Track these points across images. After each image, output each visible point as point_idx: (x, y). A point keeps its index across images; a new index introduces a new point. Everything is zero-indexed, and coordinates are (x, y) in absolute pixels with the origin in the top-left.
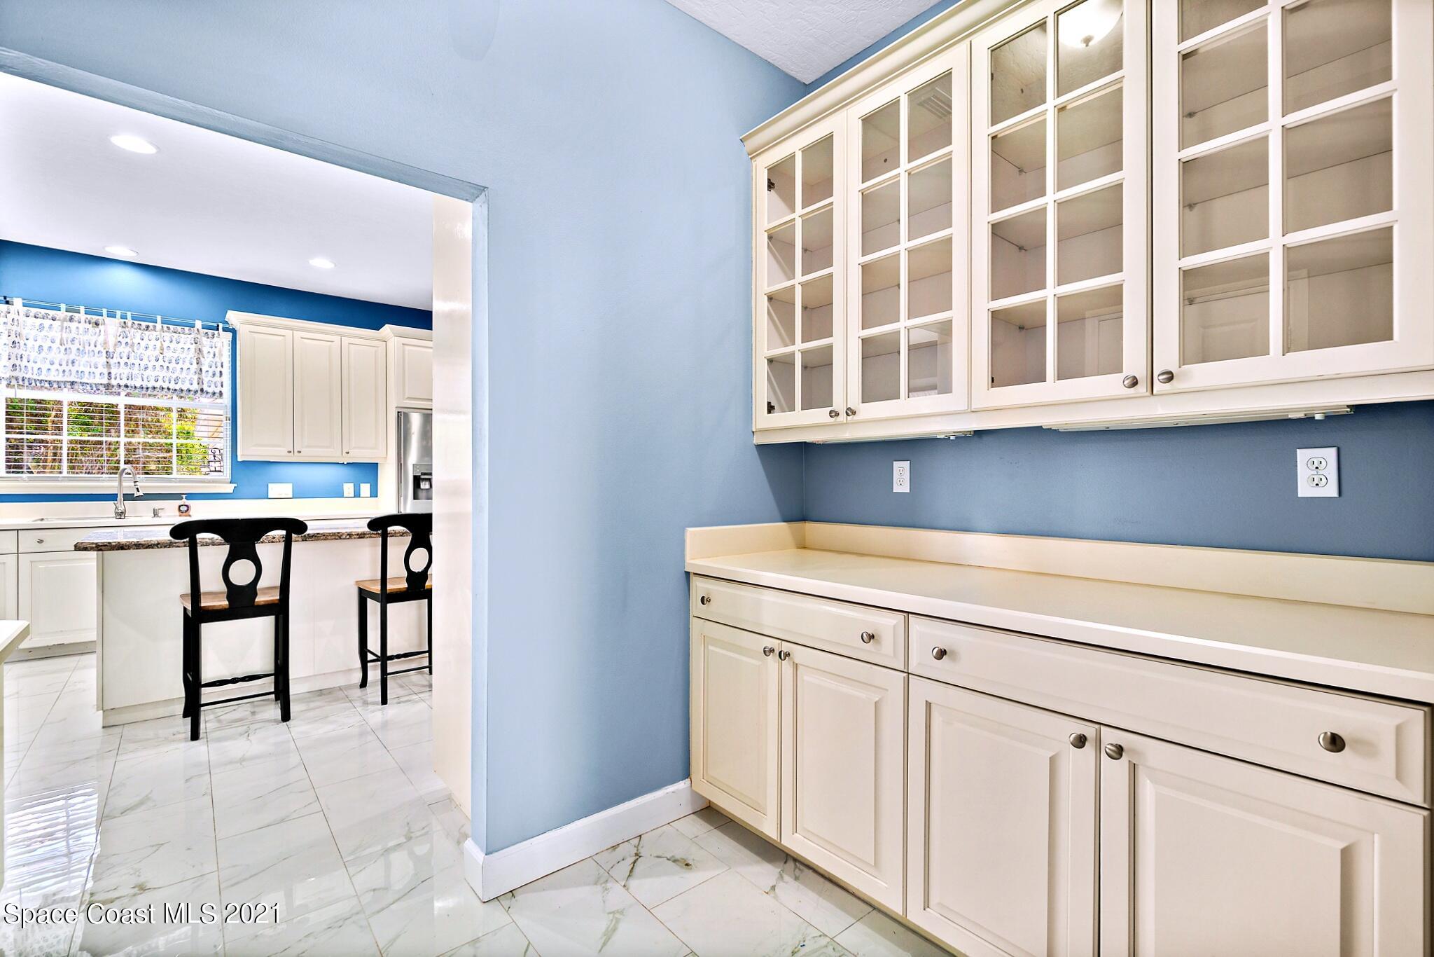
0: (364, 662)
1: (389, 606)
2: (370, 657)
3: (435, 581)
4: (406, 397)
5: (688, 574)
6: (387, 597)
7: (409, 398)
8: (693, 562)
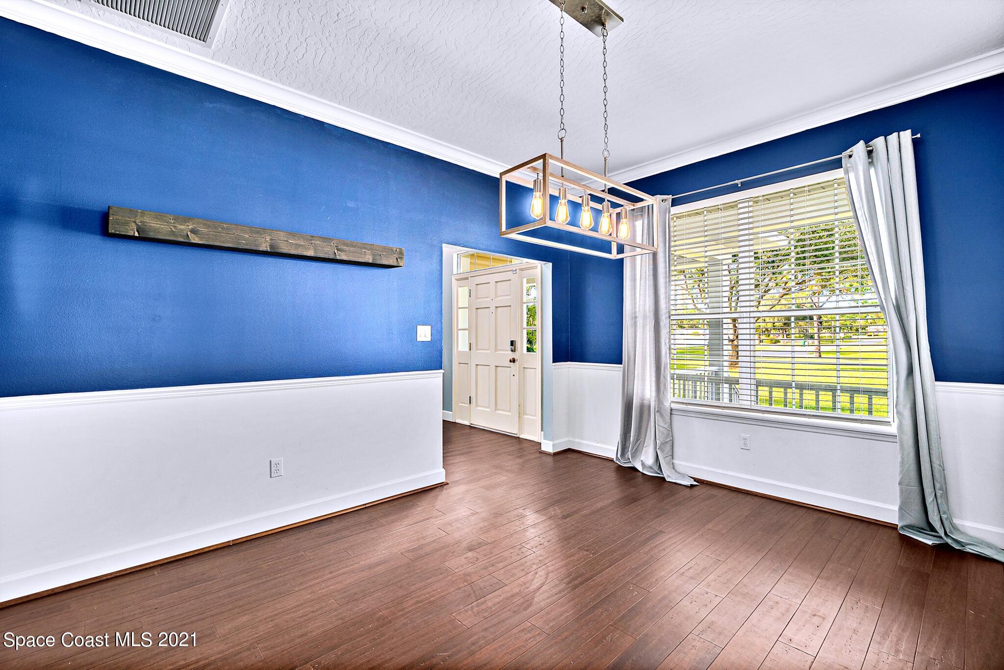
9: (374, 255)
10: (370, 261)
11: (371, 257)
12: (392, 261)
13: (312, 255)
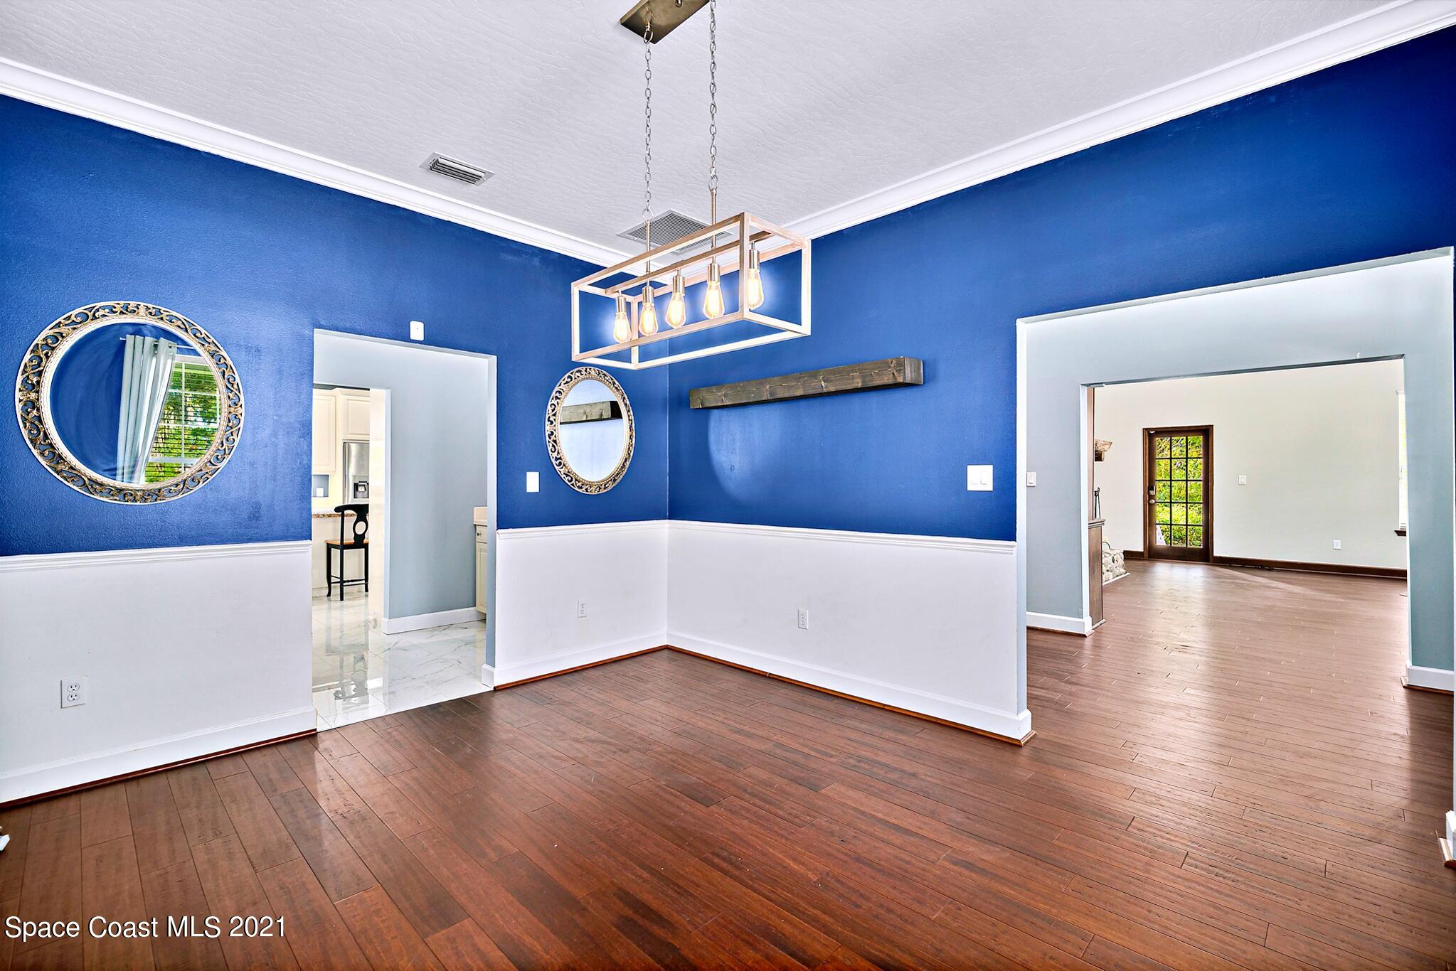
0: (329, 583)
1: (345, 551)
2: (333, 580)
3: (370, 538)
4: (350, 432)
5: (475, 525)
6: (344, 547)
7: (351, 434)
8: (476, 521)
9: (863, 377)
10: (860, 385)
11: (859, 380)
12: (886, 378)
13: (802, 394)
